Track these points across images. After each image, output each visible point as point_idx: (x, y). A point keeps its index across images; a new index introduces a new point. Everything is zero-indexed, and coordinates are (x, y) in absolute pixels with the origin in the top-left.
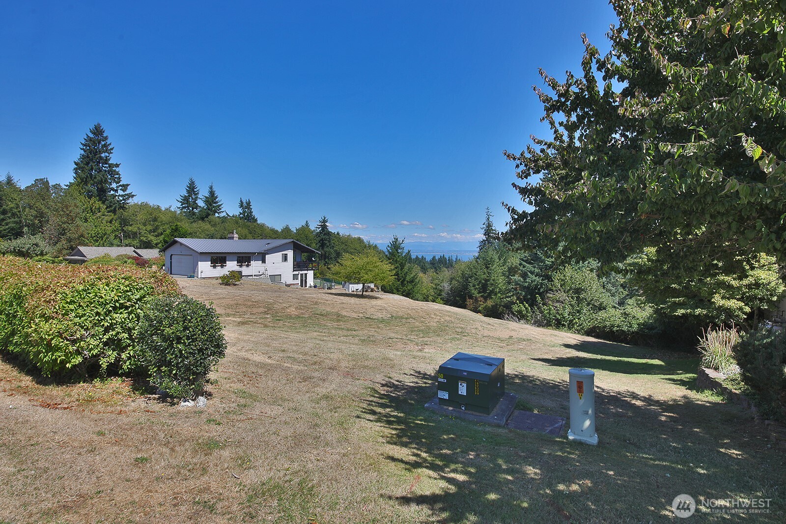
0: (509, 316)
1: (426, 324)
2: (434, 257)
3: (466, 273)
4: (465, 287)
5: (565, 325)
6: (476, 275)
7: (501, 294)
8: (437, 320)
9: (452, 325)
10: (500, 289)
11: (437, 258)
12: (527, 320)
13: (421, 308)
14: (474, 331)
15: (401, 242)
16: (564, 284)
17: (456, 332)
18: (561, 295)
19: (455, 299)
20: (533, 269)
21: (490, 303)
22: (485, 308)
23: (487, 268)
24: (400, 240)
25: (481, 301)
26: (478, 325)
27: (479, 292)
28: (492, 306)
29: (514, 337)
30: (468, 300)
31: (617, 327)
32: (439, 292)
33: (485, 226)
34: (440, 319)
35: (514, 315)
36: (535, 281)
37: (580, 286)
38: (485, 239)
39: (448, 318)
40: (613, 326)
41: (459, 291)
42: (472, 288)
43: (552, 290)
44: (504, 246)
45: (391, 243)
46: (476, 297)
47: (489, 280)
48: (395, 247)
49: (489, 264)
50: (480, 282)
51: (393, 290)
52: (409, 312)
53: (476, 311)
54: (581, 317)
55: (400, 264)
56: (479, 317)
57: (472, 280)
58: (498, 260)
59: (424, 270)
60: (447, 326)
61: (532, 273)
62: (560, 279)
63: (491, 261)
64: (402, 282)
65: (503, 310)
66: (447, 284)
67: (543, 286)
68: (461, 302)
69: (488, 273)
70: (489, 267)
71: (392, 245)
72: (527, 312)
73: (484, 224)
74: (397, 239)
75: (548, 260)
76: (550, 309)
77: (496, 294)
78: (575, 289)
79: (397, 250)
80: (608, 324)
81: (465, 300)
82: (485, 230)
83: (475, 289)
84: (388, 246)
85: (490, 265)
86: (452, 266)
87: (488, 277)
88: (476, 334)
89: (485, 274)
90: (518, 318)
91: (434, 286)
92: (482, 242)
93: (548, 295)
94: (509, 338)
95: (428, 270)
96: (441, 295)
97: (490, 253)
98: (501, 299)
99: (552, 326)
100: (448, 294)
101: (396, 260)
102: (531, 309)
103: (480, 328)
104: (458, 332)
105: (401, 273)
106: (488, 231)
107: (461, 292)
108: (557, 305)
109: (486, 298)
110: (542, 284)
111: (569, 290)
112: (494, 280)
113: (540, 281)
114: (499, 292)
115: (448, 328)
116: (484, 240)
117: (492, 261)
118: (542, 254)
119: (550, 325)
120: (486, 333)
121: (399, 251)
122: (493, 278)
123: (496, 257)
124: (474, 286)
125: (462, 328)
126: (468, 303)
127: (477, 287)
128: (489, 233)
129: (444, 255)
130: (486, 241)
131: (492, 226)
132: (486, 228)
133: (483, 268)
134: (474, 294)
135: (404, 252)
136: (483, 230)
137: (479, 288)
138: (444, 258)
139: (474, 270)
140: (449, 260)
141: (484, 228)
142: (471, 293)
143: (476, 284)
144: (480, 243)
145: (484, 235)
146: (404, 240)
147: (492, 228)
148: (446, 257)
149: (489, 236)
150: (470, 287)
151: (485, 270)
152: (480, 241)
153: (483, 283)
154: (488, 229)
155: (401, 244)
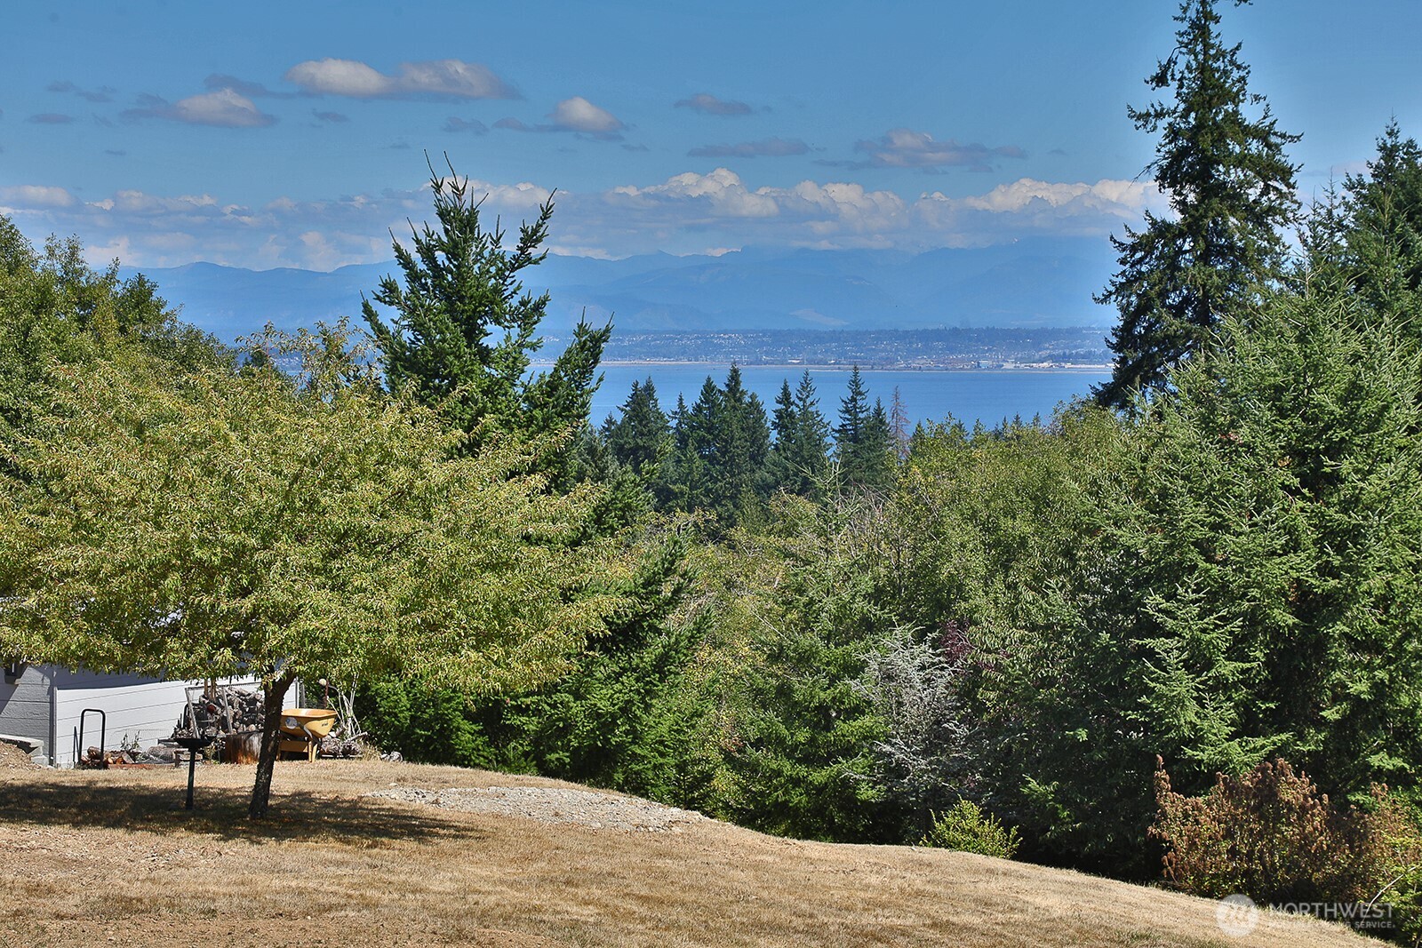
6: (1213, 557)
23: (1317, 482)
27: (1247, 726)
30: (1172, 803)
33: (1168, 97)
38: (1175, 217)
41: (1049, 710)
42: (1183, 685)
45: (405, 261)
47: (1334, 605)
50: (1254, 620)
71: (414, 276)
73: (1160, 79)
74: (468, 223)
79: (472, 333)
82: (1173, 133)
83: (1212, 690)
84: (390, 287)
87: (1326, 571)
89: (1294, 543)
92: (1145, 244)
106: (1206, 141)
117: (1359, 423)
121: (495, 337)
124: (1198, 661)
126: (1173, 833)
127: (1227, 668)
128: (1208, 163)
129: (738, 383)
130: (1182, 235)
131: (1235, 99)
132: (1185, 115)
133: (1281, 493)
134: (1201, 739)
135: (534, 347)
136: (1155, 128)
137: (1242, 682)
138: (739, 400)
139: (1191, 513)
140: (785, 420)
141: (1160, 115)
142: (1173, 734)
143: (1220, 639)
144: (1123, 262)
145: (1162, 178)
146: (542, 230)
147: (1233, 118)
148: (753, 397)
149: (1212, 192)
150: (1164, 670)
151: (1299, 512)
152: (1129, 241)
153: (1276, 633)
154: (1200, 126)
155: (513, 269)
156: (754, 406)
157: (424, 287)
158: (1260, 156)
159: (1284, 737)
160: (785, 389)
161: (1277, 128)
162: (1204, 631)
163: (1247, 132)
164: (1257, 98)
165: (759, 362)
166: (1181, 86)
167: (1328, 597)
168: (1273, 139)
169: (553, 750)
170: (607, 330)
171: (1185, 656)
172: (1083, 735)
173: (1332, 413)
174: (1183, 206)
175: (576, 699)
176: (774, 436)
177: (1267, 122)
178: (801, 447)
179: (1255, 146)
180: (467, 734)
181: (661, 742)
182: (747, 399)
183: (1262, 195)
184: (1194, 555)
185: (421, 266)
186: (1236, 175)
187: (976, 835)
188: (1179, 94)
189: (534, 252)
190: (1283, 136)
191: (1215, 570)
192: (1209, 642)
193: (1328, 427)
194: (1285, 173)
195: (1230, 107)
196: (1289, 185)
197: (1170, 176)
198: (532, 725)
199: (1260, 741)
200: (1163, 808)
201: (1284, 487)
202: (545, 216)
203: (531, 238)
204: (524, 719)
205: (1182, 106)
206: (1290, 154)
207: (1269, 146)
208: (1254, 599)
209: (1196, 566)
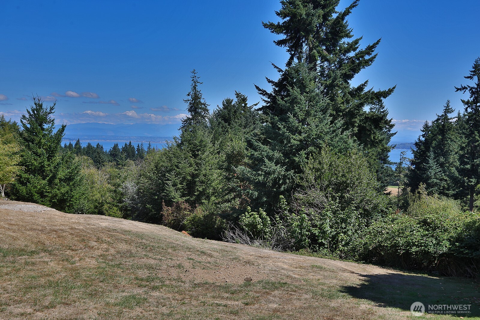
0: (234, 233)
1: (74, 263)
2: (116, 146)
3: (162, 166)
4: (161, 187)
5: (324, 244)
6: (178, 168)
7: (215, 196)
8: (100, 252)
9: (129, 262)
10: (214, 189)
11: (120, 147)
12: (264, 239)
13: (72, 229)
14: (174, 273)
15: (48, 110)
16: (319, 177)
17: (137, 279)
18: (316, 195)
19: (144, 207)
20: (271, 153)
21: (200, 212)
22: (195, 222)
23: (195, 156)
24: (46, 106)
25: (185, 209)
26: (182, 258)
27: (183, 195)
28: (204, 216)
29: (255, 280)
30: (165, 208)
31: (417, 246)
32: (119, 196)
33: (190, 98)
34: (107, 250)
35: (242, 230)
36: (274, 172)
37: (344, 179)
38: (191, 117)
39: (123, 247)
40: (409, 245)
41: (151, 193)
42: (172, 189)
43: (302, 187)
44: (219, 124)
45: (29, 113)
46: (177, 203)
47: (197, 176)
48: (37, 119)
49: (198, 151)
50: (184, 178)
51: (32, 195)
52: (43, 237)
53: (178, 226)
54: (348, 230)
55: (46, 149)
56: (184, 238)
57: (171, 176)
58: (211, 145)
59: (98, 163)
60: (119, 266)
61: (270, 159)
62: (313, 168)
63: (200, 146)
64: (51, 182)
65: (222, 223)
66: (133, 184)
67: (287, 181)
68: (154, 212)
69: (197, 164)
70: (198, 155)
71: (30, 115)
72: (264, 225)
73: (189, 95)
74: (41, 106)
75: (294, 137)
76: (302, 220)
77: (208, 198)
78: (336, 184)
79: (41, 125)
80: (401, 241)
81: (161, 209)
82: (190, 103)
83: (177, 190)
84: (25, 117)
85: (200, 152)
86: (142, 157)
87: (195, 170)
88: (179, 279)
89: (191, 165)
90: (249, 235)
91: (113, 188)
92: (186, 121)
93: (297, 195)
94: (246, 286)
95: (105, 163)
96: (123, 202)
97: (200, 133)
98: (216, 204)
99: (305, 248)
100: (133, 199)
101: (40, 142)
102: (271, 220)
103: (187, 265)
104: (142, 280)
105: (49, 165)
106: (195, 105)
107: (155, 195)
108: (312, 210)
109: (192, 205)
110: (285, 177)
111: (328, 186)
112: (205, 175)
113: (283, 173)
114: (213, 194)
115: (119, 271)
116: (189, 119)
117: (202, 146)
118: (284, 127)
119: (303, 247)
120: (200, 276)
121: (46, 126)
122: (204, 172)
123: (208, 140)
124: (174, 185)
125: (150, 267)
126: (165, 213)
127: (179, 186)
128: (196, 108)
129: (131, 144)
130: (191, 119)
131: (200, 99)
132: (192, 101)
133: (189, 157)
134: (175, 198)
135: (53, 128)
136: (187, 103)
137: (182, 188)
138: (131, 146)
139: (175, 160)
140: (138, 150)
141: (188, 101)
142: (170, 197)
143: (178, 181)
144: (183, 123)
145: (189, 110)
146: (54, 107)
147: (200, 102)
148: (133, 146)
149: (196, 113)
150: (169, 186)
151: (192, 160)
152: (184, 120)
153: (188, 180)
154: (195, 102)
155: (48, 114)
156: (133, 147)
157: (32, 117)
158: (204, 108)
159: (188, 197)
160: (138, 145)
161: (206, 103)
162: (176, 180)
163: (202, 104)
164: (203, 99)
165: (138, 141)
166: (192, 96)
167: (196, 174)
168: (206, 105)
169: (54, 199)
170: (66, 125)
171: (172, 184)
172: (156, 197)
173: (198, 144)
174: (192, 115)
175: (58, 190)
176: (136, 152)
177: (205, 102)
178: (141, 154)
179: (203, 106)
180: (36, 196)
181: (76, 198)
182: (132, 146)
183: (204, 114)
184: (175, 167)
185: (32, 113)
186: (200, 110)
187: (115, 213)
188: (191, 98)
189: (53, 111)
190: (207, 105)
191: (178, 170)
192: (176, 182)
193: (197, 147)
194: (207, 110)
195: (199, 100)
196: (208, 112)
197: (190, 110)
198: (50, 195)
199: (185, 198)
200: (163, 209)
201: (190, 156)
202: (55, 105)
203: (52, 109)
204: (48, 194)
205: (192, 99)
206: (208, 108)
207: (205, 106)
208: (184, 175)
209: (175, 169)
